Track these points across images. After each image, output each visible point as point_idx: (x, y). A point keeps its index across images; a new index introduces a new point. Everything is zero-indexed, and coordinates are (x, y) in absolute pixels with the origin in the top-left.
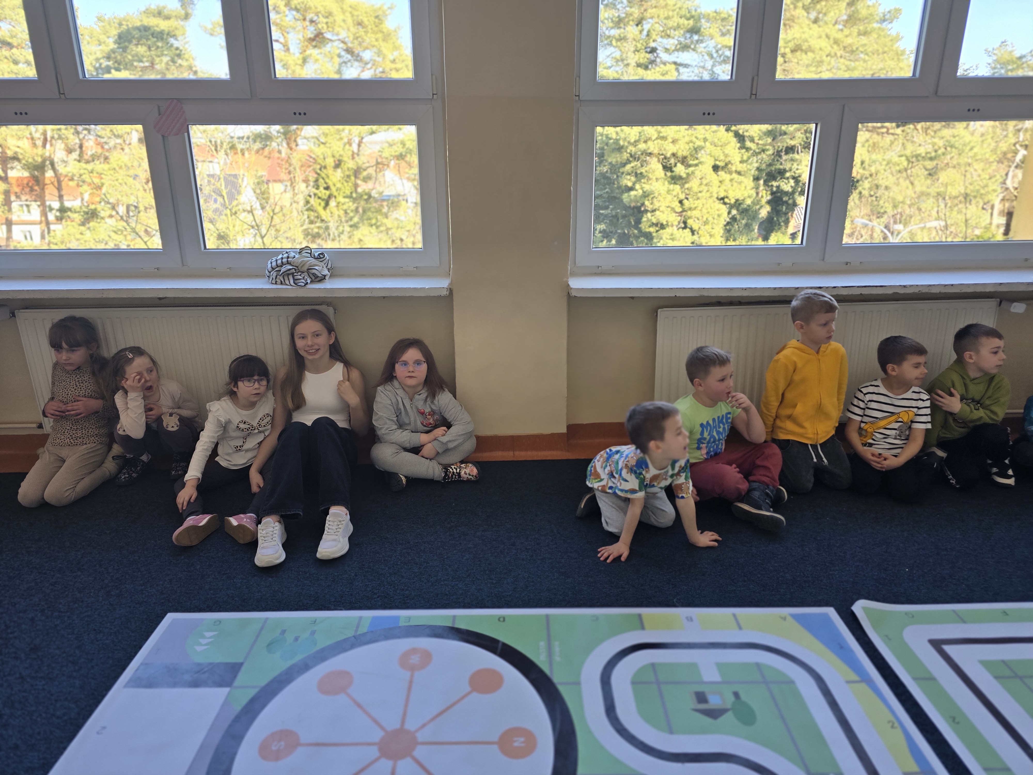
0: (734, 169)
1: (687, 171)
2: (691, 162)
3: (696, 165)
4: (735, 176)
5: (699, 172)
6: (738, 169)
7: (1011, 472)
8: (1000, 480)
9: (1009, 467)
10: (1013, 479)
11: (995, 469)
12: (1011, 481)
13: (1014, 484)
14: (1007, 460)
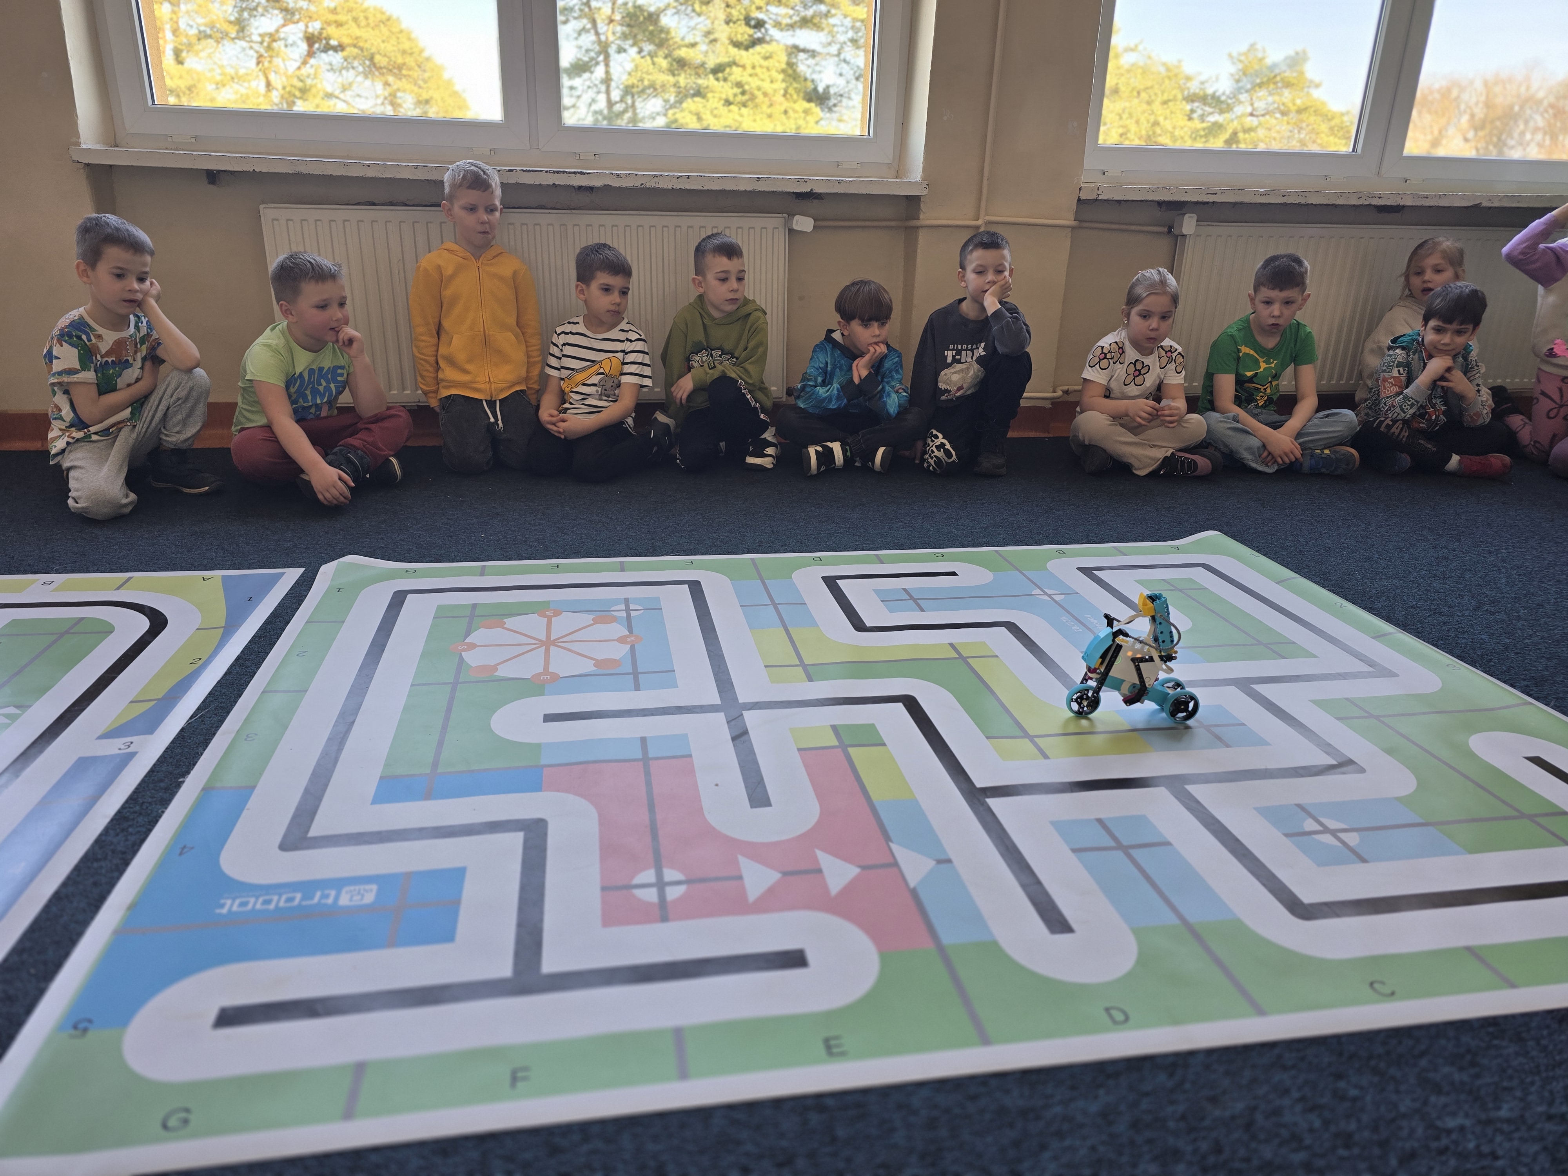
7: (770, 451)
8: (750, 460)
9: (770, 444)
10: (770, 459)
11: (751, 448)
12: (766, 462)
13: (770, 466)
14: (769, 435)
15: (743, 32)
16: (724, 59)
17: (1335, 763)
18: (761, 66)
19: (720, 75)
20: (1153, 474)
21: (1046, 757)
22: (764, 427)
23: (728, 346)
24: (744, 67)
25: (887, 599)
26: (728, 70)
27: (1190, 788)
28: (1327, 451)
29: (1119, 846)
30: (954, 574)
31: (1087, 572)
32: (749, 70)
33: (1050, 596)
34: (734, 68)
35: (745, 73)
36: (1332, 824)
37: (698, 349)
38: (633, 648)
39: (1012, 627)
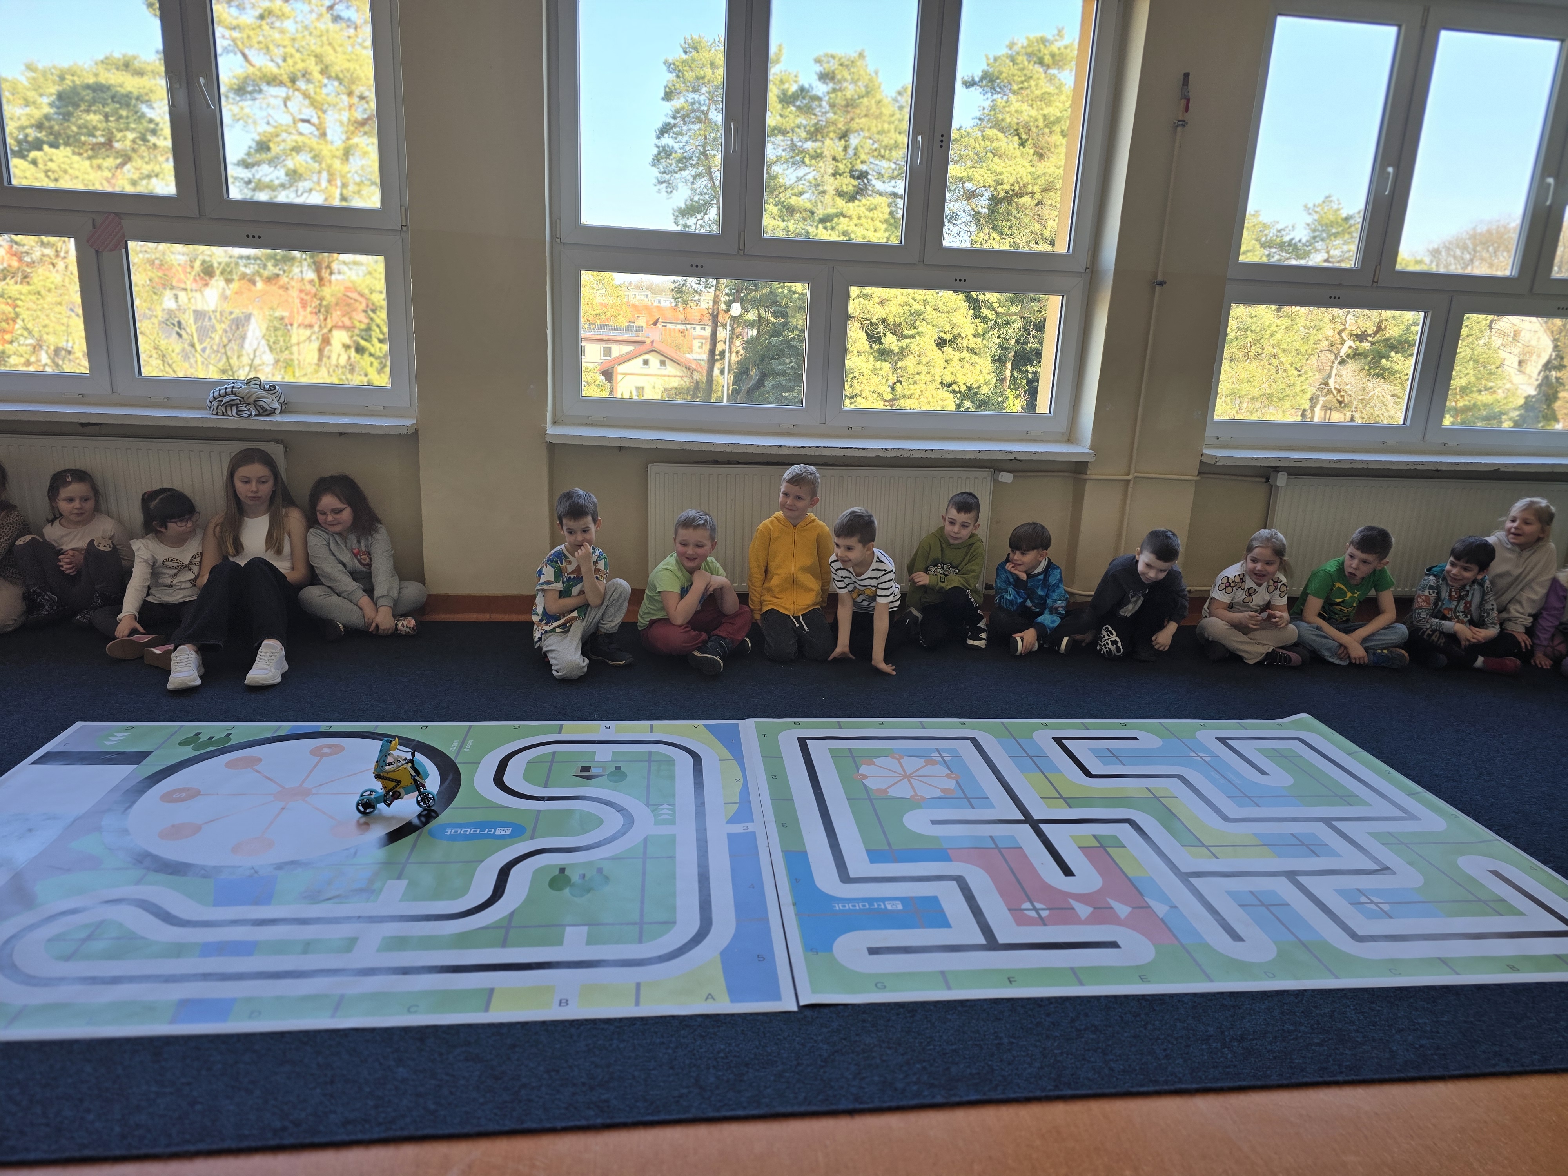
0: (965, 345)
1: (900, 344)
2: (906, 332)
3: (913, 337)
4: (966, 354)
5: (914, 345)
6: (972, 345)
7: (983, 635)
8: (971, 642)
9: (983, 631)
10: (984, 642)
11: (970, 633)
12: (981, 644)
13: (984, 646)
14: (982, 625)
15: (848, 184)
16: (831, 211)
17: (1378, 868)
18: (866, 217)
19: (828, 224)
20: (1259, 664)
21: (1217, 858)
22: (980, 618)
23: (955, 563)
24: (850, 217)
25: (1100, 755)
26: (835, 220)
27: (1298, 878)
28: (1385, 651)
29: (1263, 904)
30: (1135, 739)
31: (1223, 740)
32: (855, 221)
33: (1201, 757)
34: (842, 219)
35: (851, 223)
36: (1375, 899)
37: (935, 563)
38: (957, 781)
39: (1181, 778)
